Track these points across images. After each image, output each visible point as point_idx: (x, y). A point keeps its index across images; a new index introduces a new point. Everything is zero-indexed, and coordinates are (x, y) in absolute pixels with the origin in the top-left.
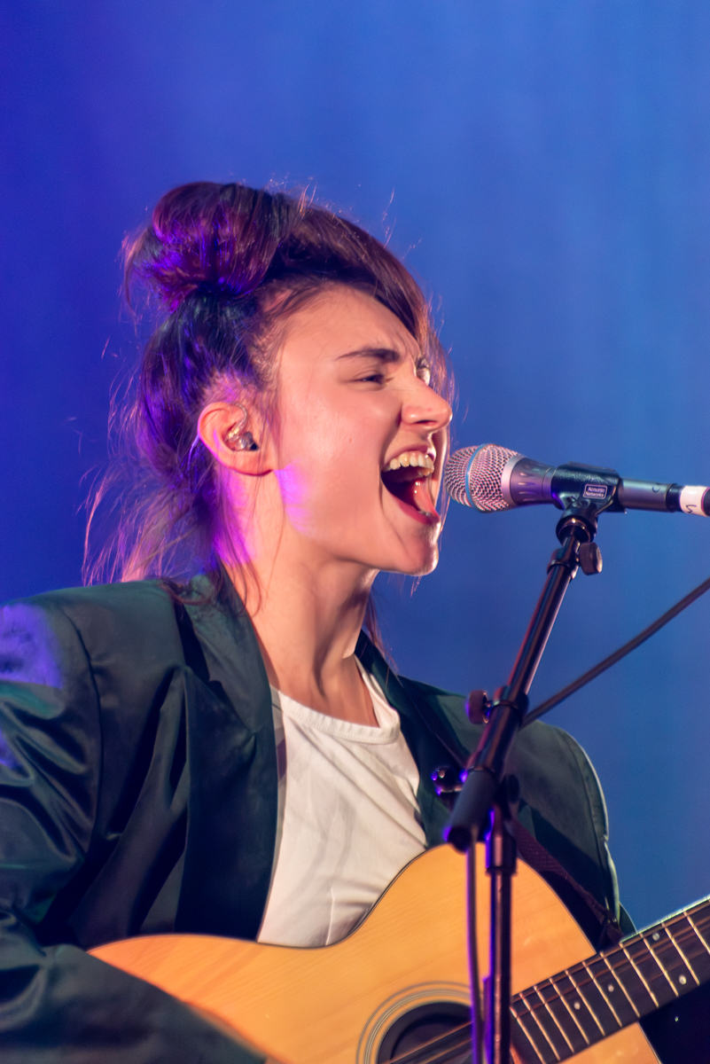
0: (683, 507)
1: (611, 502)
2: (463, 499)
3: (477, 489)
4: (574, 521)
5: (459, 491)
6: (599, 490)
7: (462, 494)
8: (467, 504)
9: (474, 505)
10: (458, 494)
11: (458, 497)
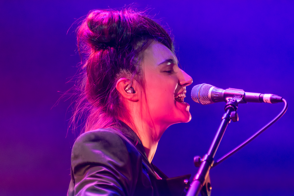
0: (264, 101)
1: (242, 100)
2: (197, 101)
3: (201, 97)
4: (230, 106)
5: (195, 98)
6: (238, 96)
7: (197, 99)
8: (198, 102)
9: (200, 102)
10: (195, 99)
11: (195, 100)
